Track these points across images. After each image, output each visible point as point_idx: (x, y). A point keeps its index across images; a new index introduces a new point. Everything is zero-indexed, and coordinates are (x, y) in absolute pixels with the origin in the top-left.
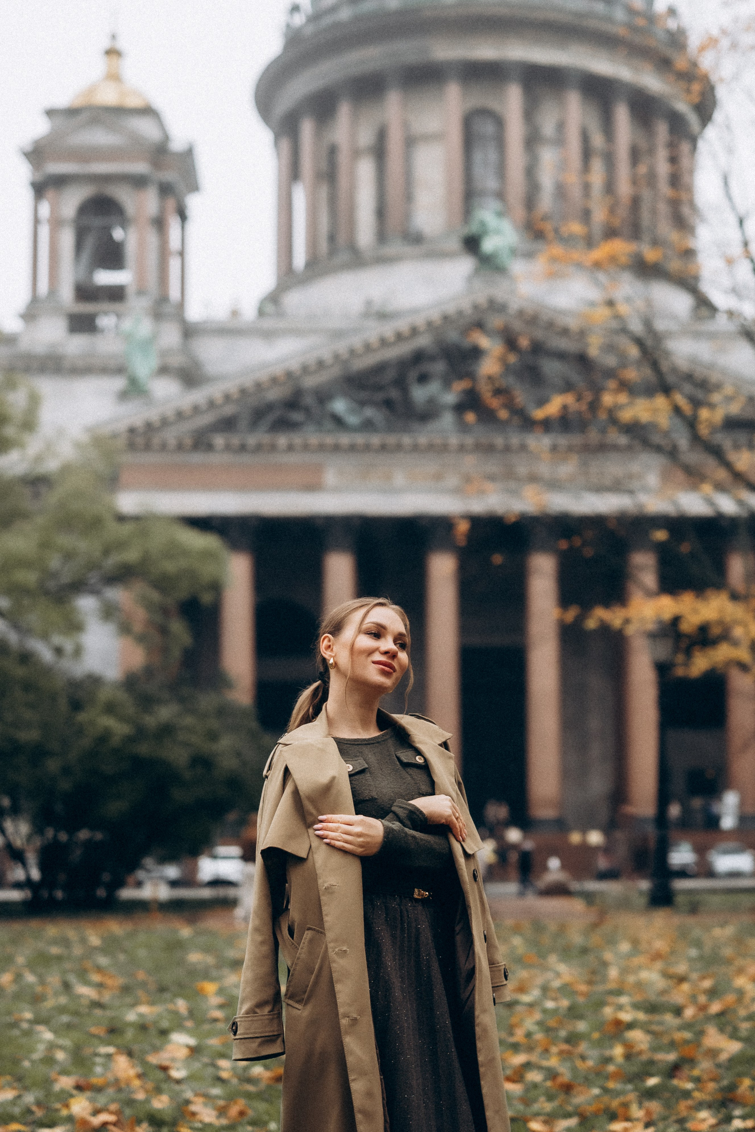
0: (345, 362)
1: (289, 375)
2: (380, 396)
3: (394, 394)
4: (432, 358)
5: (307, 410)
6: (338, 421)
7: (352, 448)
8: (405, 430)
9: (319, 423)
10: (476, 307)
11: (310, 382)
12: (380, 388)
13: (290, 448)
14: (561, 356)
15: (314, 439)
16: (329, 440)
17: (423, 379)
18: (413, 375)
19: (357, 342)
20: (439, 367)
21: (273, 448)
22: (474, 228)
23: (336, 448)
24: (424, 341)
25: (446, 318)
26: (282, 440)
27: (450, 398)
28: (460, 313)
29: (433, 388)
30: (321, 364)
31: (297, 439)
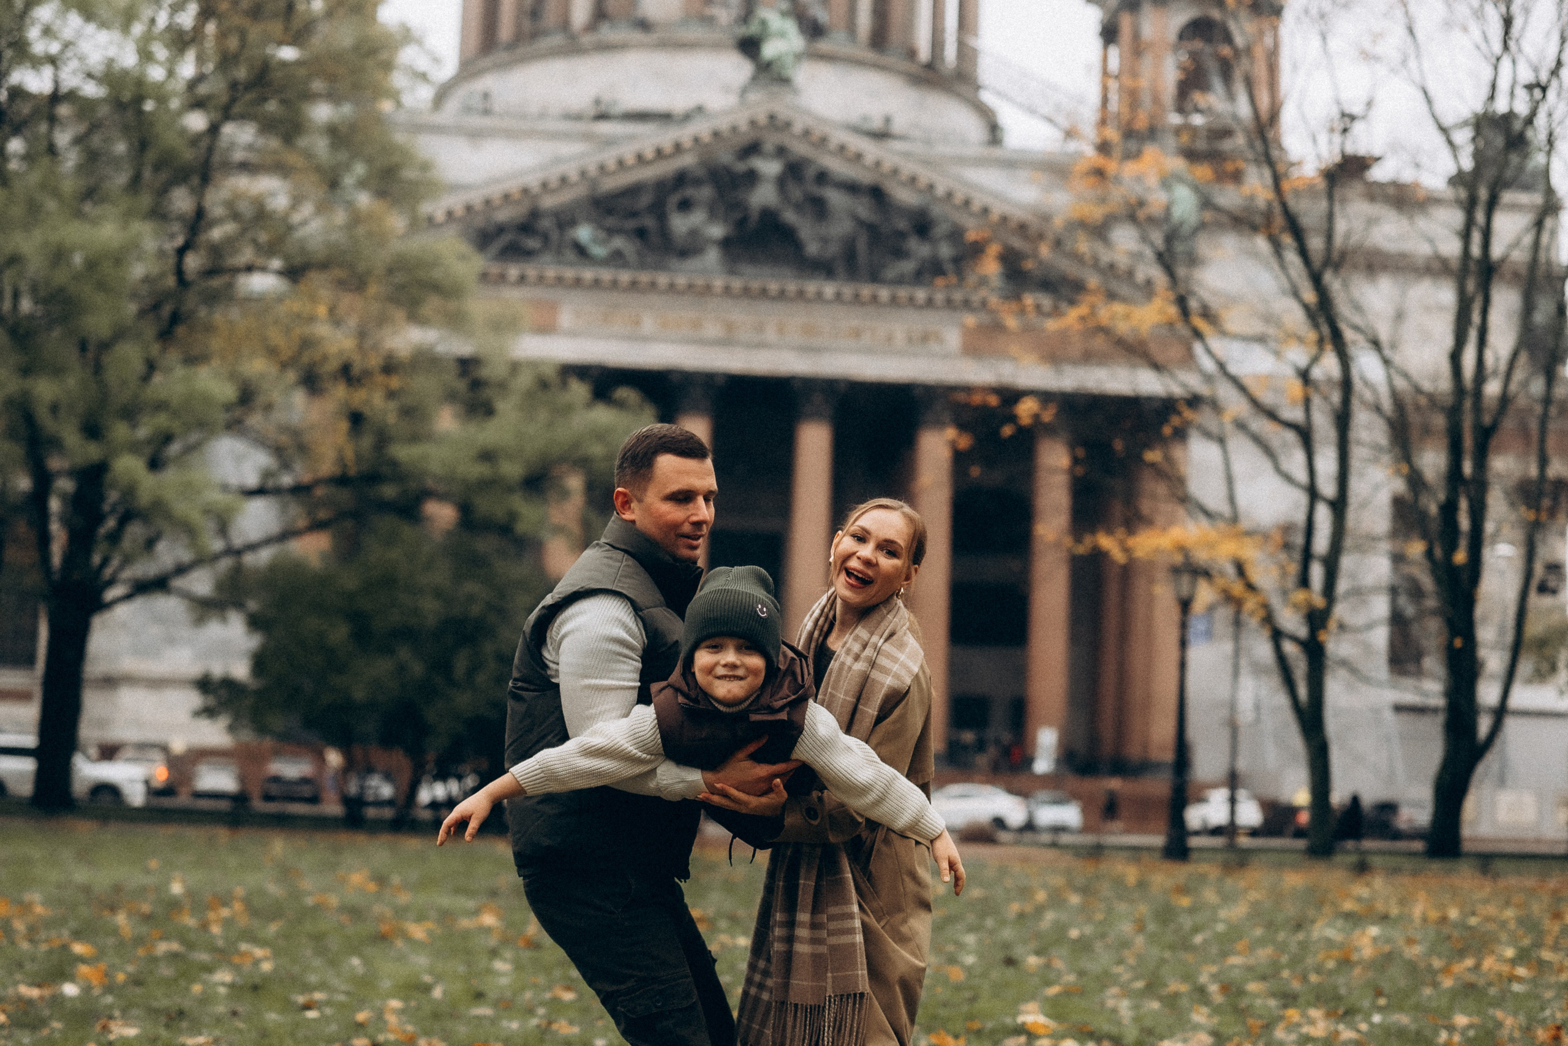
0: (594, 183)
1: (525, 191)
2: (631, 224)
3: (649, 222)
4: (697, 182)
5: (546, 238)
6: (581, 251)
7: (597, 283)
8: (659, 267)
9: (559, 252)
10: (753, 123)
11: (548, 202)
12: (634, 214)
13: (522, 280)
14: (852, 188)
15: (551, 273)
16: (569, 273)
17: (685, 206)
18: (674, 200)
19: (609, 157)
20: (706, 193)
21: (502, 278)
22: (753, 29)
23: (578, 283)
24: (688, 160)
25: (716, 134)
26: (513, 271)
27: (717, 231)
28: (734, 129)
29: (696, 218)
30: (564, 180)
31: (531, 272)
